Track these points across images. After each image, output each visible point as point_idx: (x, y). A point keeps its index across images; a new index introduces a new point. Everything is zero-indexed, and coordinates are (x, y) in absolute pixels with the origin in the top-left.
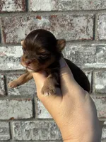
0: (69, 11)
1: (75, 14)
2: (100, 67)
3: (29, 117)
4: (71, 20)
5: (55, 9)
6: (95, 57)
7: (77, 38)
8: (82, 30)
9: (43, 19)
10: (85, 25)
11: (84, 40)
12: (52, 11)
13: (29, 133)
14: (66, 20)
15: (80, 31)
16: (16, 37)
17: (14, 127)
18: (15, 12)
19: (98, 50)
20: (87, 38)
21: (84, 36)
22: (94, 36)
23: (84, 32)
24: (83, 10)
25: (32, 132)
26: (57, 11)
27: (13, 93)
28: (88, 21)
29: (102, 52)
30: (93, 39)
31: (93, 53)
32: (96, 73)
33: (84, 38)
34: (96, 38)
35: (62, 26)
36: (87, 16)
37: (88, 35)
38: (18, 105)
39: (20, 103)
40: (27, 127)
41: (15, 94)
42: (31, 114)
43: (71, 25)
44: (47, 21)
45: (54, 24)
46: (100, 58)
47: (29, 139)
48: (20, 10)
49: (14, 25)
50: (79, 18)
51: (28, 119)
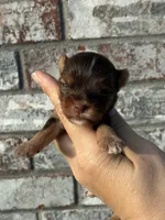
0: (127, 37)
1: (138, 41)
3: (69, 203)
4: (132, 50)
5: (107, 35)
7: (142, 78)
8: (148, 65)
9: (87, 50)
10: (153, 56)
11: (152, 80)
12: (102, 38)
14: (123, 51)
15: (145, 66)
18: (45, 42)
20: (157, 76)
21: (152, 74)
23: (152, 68)
24: (149, 35)
26: (109, 38)
27: (43, 165)
28: (159, 51)
33: (153, 76)
36: (156, 43)
37: (159, 71)
38: (50, 185)
39: (53, 181)
41: (46, 167)
42: (72, 197)
43: (132, 57)
48: (52, 38)
49: (43, 61)
50: (144, 47)
51: (67, 207)
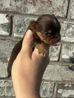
2: (68, 41)
6: (65, 33)
8: (58, 9)
10: (61, 4)
13: (3, 90)
15: (56, 9)
16: (2, 5)
19: (68, 27)
22: (67, 15)
23: (59, 11)
25: (5, 90)
28: (64, 2)
29: (71, 29)
30: (66, 17)
31: (65, 29)
32: (64, 45)
33: (59, 15)
34: (68, 17)
37: (63, 13)
40: (2, 85)
43: (50, 2)
46: (69, 33)
47: (3, 95)
51: (3, 78)
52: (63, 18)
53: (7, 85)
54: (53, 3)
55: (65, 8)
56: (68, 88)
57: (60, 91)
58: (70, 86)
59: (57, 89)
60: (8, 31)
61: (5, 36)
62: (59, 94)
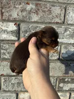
0: (49, 2)
1: (53, 4)
2: (66, 42)
4: (50, 8)
6: (64, 36)
7: (53, 21)
8: (56, 16)
9: (31, 5)
10: (59, 12)
11: (57, 23)
12: (38, 0)
13: (14, 86)
14: (46, 8)
15: (55, 16)
16: (11, 16)
17: (3, 81)
19: (66, 30)
20: (59, 21)
21: (57, 20)
22: (64, 21)
24: (59, 2)
25: (16, 85)
28: (62, 10)
29: (68, 32)
30: (64, 23)
31: (63, 33)
32: (63, 46)
34: (65, 22)
35: (44, 11)
36: (61, 7)
37: (61, 20)
40: (13, 81)
41: (6, 57)
43: (50, 11)
44: (34, 7)
45: (39, 10)
46: (67, 36)
47: (14, 90)
50: (55, 8)
51: (14, 76)
52: (61, 23)
53: (17, 81)
54: (52, 12)
55: (63, 15)
56: (68, 82)
57: (61, 85)
58: (70, 80)
59: (59, 84)
60: (17, 36)
61: (14, 41)
62: (61, 87)
